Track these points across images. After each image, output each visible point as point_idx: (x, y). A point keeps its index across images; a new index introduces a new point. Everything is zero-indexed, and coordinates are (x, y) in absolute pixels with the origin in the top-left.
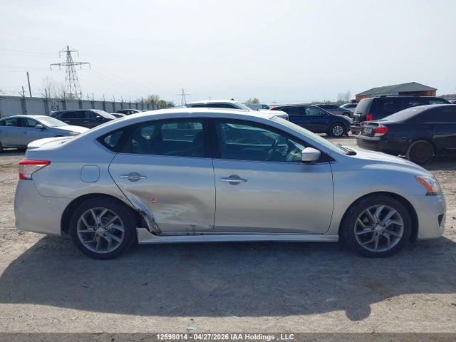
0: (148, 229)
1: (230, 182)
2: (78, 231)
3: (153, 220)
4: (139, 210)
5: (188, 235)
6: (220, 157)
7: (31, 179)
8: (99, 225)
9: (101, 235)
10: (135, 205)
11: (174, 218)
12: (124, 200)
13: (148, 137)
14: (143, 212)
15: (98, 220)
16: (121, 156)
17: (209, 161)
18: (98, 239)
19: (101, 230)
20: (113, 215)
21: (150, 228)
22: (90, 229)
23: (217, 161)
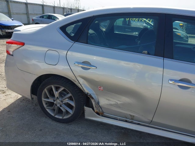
0: (93, 110)
1: (178, 85)
2: (43, 99)
3: (98, 103)
4: (88, 93)
5: (126, 121)
6: (171, 57)
7: (12, 55)
8: (57, 98)
9: (58, 105)
10: (85, 89)
11: (117, 105)
12: (76, 83)
13: (104, 30)
14: (90, 95)
15: (56, 94)
16: (77, 45)
17: (159, 60)
18: (56, 108)
19: (58, 102)
20: (68, 93)
21: (95, 109)
22: (51, 100)
23: (168, 61)
